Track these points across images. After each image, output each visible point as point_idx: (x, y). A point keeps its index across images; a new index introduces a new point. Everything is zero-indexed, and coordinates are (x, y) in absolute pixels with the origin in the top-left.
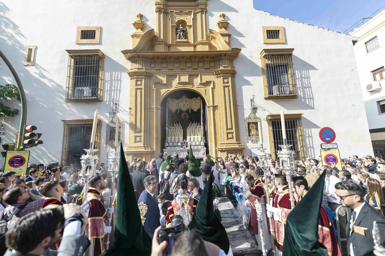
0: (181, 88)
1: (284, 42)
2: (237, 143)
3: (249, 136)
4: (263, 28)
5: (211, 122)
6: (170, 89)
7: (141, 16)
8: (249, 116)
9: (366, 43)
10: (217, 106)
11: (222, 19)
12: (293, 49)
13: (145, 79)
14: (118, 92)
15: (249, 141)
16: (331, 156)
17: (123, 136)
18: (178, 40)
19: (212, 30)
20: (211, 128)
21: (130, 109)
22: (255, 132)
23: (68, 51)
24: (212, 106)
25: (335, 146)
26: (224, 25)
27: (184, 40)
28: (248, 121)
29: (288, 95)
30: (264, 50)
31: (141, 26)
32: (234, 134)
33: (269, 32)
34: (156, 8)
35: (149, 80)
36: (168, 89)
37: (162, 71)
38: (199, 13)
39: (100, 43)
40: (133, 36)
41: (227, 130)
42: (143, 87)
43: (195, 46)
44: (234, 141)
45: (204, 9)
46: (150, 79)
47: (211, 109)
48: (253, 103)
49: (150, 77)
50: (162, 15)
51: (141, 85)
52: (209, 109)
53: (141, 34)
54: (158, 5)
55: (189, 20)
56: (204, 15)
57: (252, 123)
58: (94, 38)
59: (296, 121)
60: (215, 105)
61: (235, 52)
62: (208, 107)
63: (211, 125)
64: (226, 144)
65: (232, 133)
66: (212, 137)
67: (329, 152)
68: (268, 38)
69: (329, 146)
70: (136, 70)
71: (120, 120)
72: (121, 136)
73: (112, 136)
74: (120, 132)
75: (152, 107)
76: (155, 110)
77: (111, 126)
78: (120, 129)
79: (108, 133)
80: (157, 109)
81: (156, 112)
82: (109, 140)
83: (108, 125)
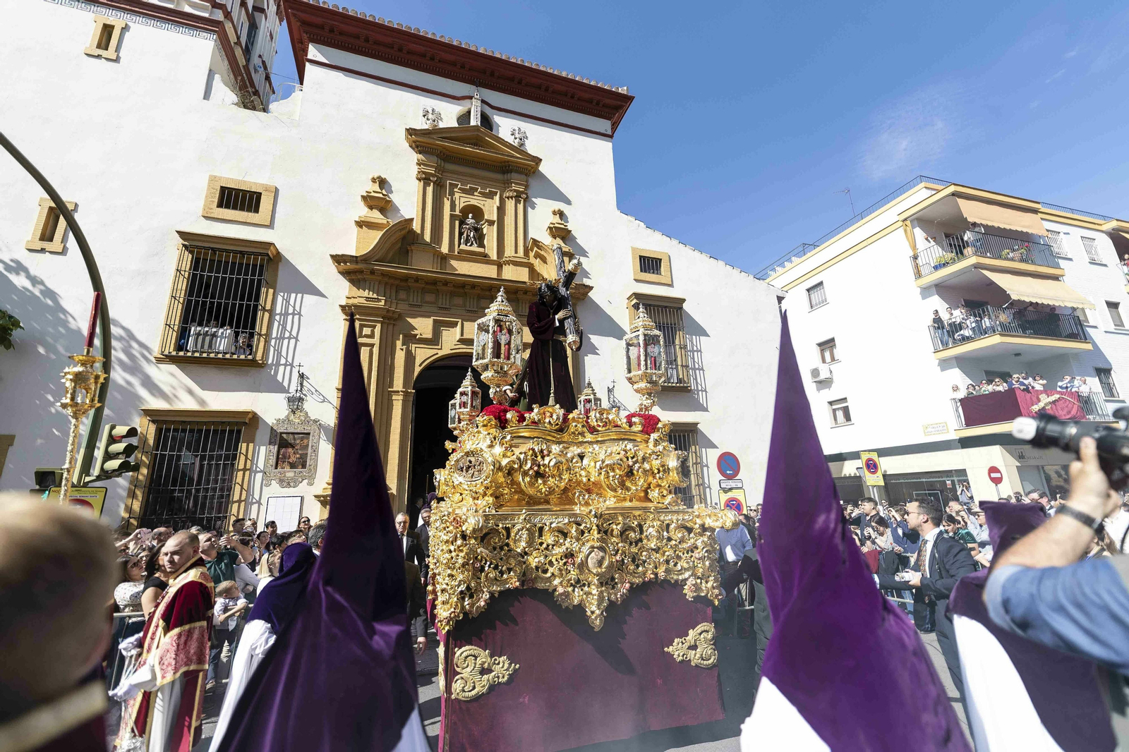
0: (464, 350)
1: (670, 283)
4: (634, 249)
6: (439, 351)
7: (382, 182)
9: (808, 290)
11: (557, 219)
12: (684, 300)
13: (382, 323)
14: (293, 341)
16: (733, 501)
17: (313, 457)
18: (463, 247)
19: (539, 242)
23: (182, 235)
25: (740, 485)
26: (561, 233)
27: (475, 248)
29: (674, 385)
30: (634, 294)
31: (382, 204)
33: (644, 260)
34: (419, 172)
35: (391, 327)
36: (435, 351)
37: (423, 309)
38: (512, 198)
39: (271, 226)
40: (360, 224)
42: (376, 340)
43: (500, 266)
45: (522, 192)
46: (394, 325)
48: (612, 396)
49: (396, 320)
50: (430, 190)
51: (372, 336)
53: (380, 221)
54: (422, 166)
55: (490, 208)
56: (521, 207)
58: (257, 211)
59: (688, 435)
61: (582, 291)
67: (730, 495)
68: (641, 271)
69: (731, 484)
70: (363, 301)
71: (309, 415)
72: (309, 455)
73: (284, 456)
74: (308, 445)
75: (395, 389)
76: (401, 397)
77: (282, 431)
78: (308, 438)
79: (274, 449)
80: (406, 394)
81: (404, 401)
82: (274, 464)
83: (275, 428)
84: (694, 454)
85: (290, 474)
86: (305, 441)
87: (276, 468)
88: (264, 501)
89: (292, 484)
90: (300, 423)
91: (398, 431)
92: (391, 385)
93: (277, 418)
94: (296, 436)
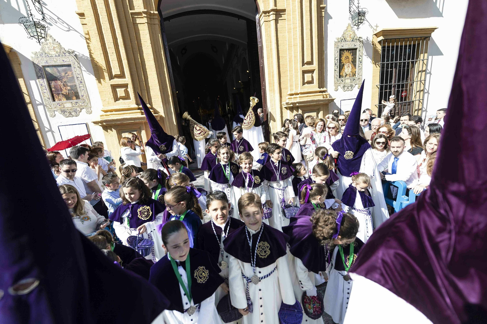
2: (320, 92)
3: (340, 77)
5: (271, 49)
8: (344, 34)
10: (284, 11)
15: (339, 87)
17: (82, 88)
20: (272, 62)
21: (82, 15)
22: (350, 70)
24: (272, 10)
28: (340, 47)
32: (316, 75)
41: (303, 65)
44: (315, 87)
47: (273, 17)
52: (267, 19)
57: (347, 50)
60: (279, 7)
62: (265, 12)
63: (272, 57)
64: (300, 95)
65: (312, 71)
66: (274, 83)
71: (63, 46)
72: (78, 86)
73: (57, 90)
74: (73, 77)
75: (136, 10)
76: (145, 20)
77: (44, 64)
78: (71, 71)
79: (44, 82)
80: (150, 16)
81: (150, 25)
82: (50, 97)
83: (36, 62)
84: (421, 62)
85: (68, 105)
86: (69, 73)
87: (54, 100)
88: (55, 129)
89: (73, 113)
90: (57, 55)
91: (152, 57)
92: (132, 7)
93: (34, 51)
94: (60, 69)
